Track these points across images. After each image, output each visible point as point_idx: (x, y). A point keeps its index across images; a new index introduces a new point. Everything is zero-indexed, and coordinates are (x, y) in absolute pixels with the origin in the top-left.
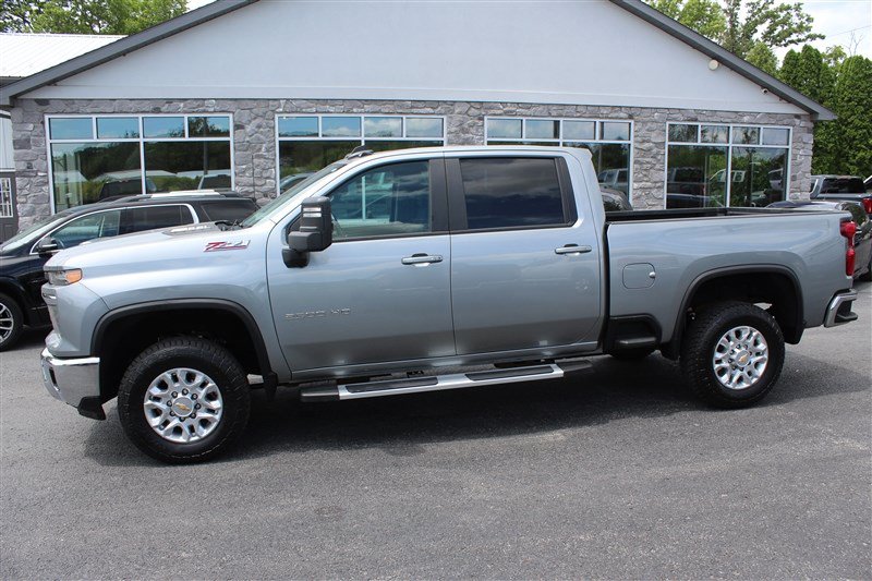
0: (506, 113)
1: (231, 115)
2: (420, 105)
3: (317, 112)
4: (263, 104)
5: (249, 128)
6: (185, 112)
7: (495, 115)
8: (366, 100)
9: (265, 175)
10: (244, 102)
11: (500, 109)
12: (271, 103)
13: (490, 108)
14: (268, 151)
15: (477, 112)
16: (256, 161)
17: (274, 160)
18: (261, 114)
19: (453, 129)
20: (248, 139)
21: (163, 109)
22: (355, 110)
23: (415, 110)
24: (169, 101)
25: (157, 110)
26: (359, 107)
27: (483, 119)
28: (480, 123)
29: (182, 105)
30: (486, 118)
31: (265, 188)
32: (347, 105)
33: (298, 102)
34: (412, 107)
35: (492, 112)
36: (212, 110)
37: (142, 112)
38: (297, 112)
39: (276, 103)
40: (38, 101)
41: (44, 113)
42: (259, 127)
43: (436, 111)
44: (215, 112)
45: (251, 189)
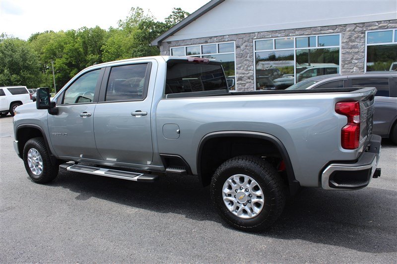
0: (380, 28)
1: (235, 42)
2: (326, 28)
3: (272, 37)
4: (248, 36)
5: (242, 47)
6: (217, 42)
7: (372, 29)
8: (296, 29)
9: (249, 69)
10: (239, 35)
11: (376, 26)
12: (251, 34)
13: (370, 26)
14: (250, 57)
15: (361, 29)
16: (245, 62)
17: (253, 61)
18: (247, 40)
19: (345, 41)
20: (241, 52)
21: (209, 41)
22: (290, 35)
23: (322, 32)
24: (211, 38)
25: (206, 42)
26: (293, 33)
27: (364, 33)
28: (362, 35)
29: (215, 39)
30: (366, 32)
31: (249, 75)
32: (287, 32)
33: (263, 33)
34: (321, 30)
35: (371, 28)
36: (227, 40)
37: (202, 43)
38: (263, 38)
39: (253, 34)
40: (167, 42)
41: (169, 47)
42: (246, 46)
43: (335, 31)
44: (228, 41)
45: (243, 75)
